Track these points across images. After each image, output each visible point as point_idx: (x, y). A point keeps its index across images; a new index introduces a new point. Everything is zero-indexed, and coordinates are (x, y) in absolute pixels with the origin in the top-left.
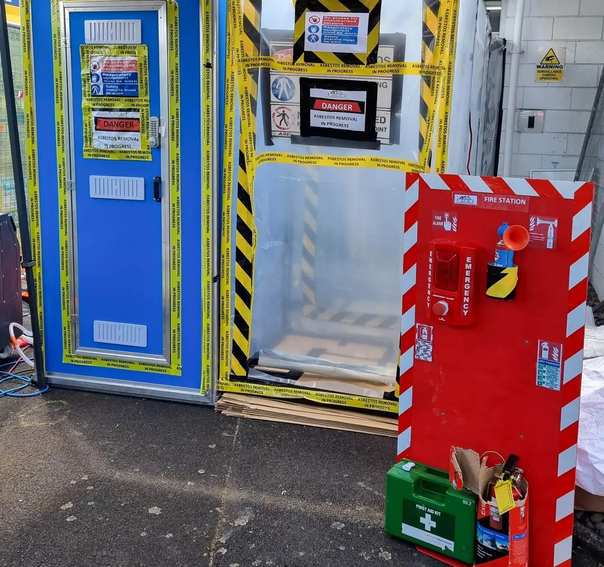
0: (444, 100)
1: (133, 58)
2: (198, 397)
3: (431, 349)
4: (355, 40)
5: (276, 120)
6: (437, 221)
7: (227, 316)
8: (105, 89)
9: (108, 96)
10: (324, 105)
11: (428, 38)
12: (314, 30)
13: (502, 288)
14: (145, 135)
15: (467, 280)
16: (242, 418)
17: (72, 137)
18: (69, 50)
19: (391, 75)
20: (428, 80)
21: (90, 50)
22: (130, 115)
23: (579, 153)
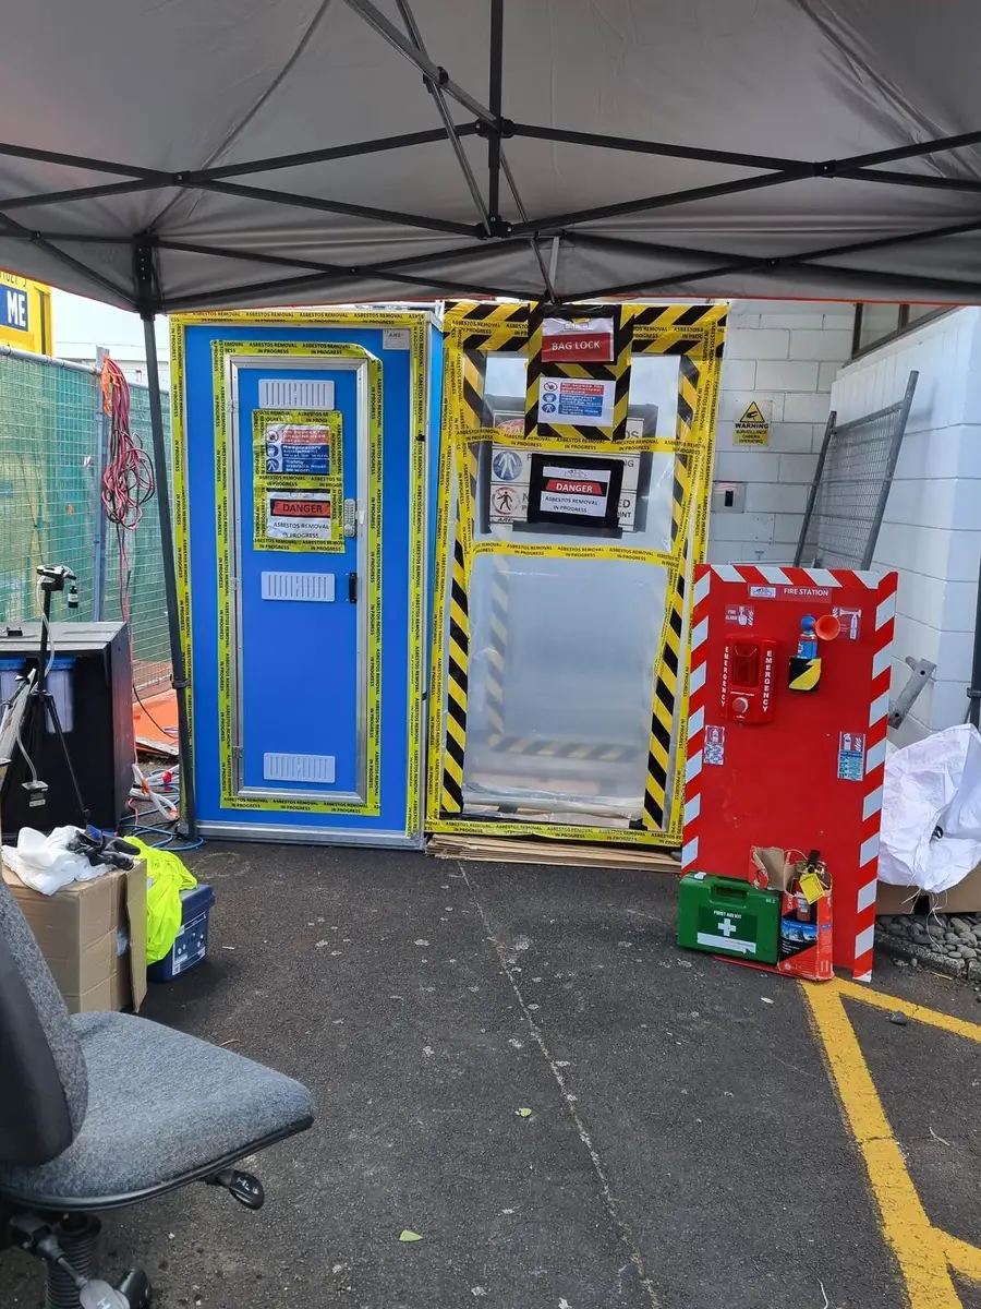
0: (704, 482)
1: (324, 428)
2: (402, 840)
3: (722, 752)
4: (599, 412)
5: (496, 503)
6: (730, 615)
7: (438, 741)
8: (284, 464)
9: (290, 473)
10: (559, 486)
11: (684, 411)
12: (550, 398)
13: (807, 681)
14: (337, 521)
15: (768, 674)
16: (462, 861)
17: (238, 523)
18: (236, 416)
19: (638, 452)
20: (684, 460)
21: (265, 416)
22: (318, 497)
23: (797, 539)
